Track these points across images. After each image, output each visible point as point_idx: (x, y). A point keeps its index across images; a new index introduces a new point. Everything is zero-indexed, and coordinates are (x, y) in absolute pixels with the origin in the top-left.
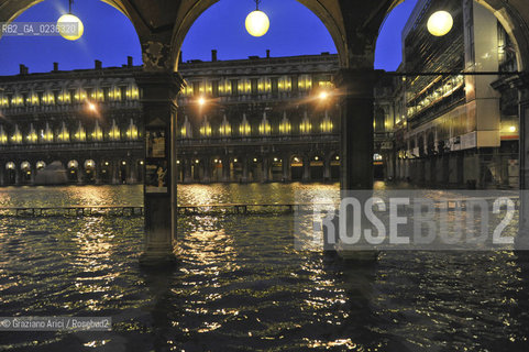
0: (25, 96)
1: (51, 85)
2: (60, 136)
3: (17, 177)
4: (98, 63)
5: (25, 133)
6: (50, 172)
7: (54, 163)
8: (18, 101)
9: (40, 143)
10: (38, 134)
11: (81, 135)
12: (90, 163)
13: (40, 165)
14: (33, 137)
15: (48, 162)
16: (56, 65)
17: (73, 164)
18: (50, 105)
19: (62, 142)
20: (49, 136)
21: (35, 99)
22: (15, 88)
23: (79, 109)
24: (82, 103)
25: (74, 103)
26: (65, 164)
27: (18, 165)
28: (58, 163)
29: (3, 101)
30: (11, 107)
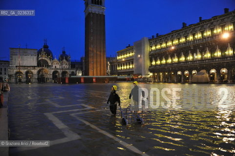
0: (186, 37)
1: (199, 28)
2: (206, 56)
3: (182, 79)
5: (186, 56)
6: (200, 76)
7: (202, 71)
8: (183, 40)
9: (194, 61)
10: (193, 56)
11: (218, 54)
12: (224, 71)
13: (194, 72)
14: (190, 58)
15: (198, 71)
16: (200, 18)
17: (213, 71)
18: (199, 40)
19: (207, 59)
20: (199, 56)
21: (191, 38)
22: (181, 34)
23: (216, 39)
24: (218, 35)
25: (213, 36)
26: (208, 71)
27: (183, 73)
28: (204, 71)
29: (176, 42)
30: (179, 44)
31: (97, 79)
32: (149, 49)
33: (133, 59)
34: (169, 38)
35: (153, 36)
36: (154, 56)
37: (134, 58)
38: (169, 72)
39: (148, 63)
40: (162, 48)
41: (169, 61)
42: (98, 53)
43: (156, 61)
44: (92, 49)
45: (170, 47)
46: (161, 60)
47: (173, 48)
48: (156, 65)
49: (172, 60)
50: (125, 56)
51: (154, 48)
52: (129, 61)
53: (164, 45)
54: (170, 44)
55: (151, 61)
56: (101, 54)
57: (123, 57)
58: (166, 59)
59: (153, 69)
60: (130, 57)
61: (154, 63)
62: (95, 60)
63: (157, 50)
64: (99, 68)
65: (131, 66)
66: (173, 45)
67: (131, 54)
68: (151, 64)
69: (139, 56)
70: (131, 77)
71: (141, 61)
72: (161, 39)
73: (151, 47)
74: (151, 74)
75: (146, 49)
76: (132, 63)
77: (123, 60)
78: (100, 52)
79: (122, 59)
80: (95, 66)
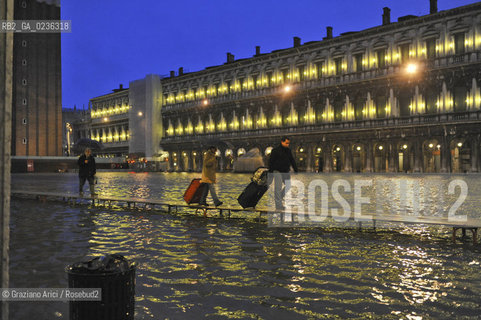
0: (229, 84)
1: (251, 69)
2: (259, 122)
3: (222, 164)
4: (297, 40)
5: (229, 120)
6: (249, 160)
7: (252, 151)
8: (223, 89)
9: (240, 130)
10: (240, 121)
11: (277, 120)
13: (241, 152)
14: (235, 124)
15: (247, 149)
16: (258, 48)
18: (251, 91)
19: (260, 129)
20: (249, 123)
21: (236, 86)
22: (222, 77)
24: (278, 86)
25: (271, 87)
26: (263, 151)
27: (223, 153)
28: (256, 150)
29: (211, 91)
30: (218, 95)
31: (36, 163)
32: (160, 100)
33: (127, 120)
34: (200, 82)
35: (172, 72)
36: (171, 116)
37: (130, 116)
38: (199, 151)
39: (159, 131)
40: (187, 101)
41: (200, 128)
42: (42, 100)
43: (175, 127)
44: (24, 90)
45: (202, 100)
46: (185, 125)
47: (206, 103)
48: (175, 135)
49: (205, 126)
50: (111, 111)
51: (171, 99)
52: (119, 123)
53: (190, 95)
54: (201, 93)
55: (166, 127)
56: (50, 103)
57: (104, 112)
58: (195, 124)
59: (168, 144)
60: (122, 114)
61: (170, 131)
62: (32, 117)
63: (177, 103)
64: (42, 139)
65: (123, 136)
66: (207, 97)
67: (124, 108)
68: (166, 134)
69: (140, 114)
70: (124, 159)
71: (145, 124)
72: (185, 83)
73: (166, 96)
74: (165, 155)
75: (155, 100)
76: (126, 130)
77: (106, 120)
78: (47, 97)
79: (102, 117)
80: (32, 131)
